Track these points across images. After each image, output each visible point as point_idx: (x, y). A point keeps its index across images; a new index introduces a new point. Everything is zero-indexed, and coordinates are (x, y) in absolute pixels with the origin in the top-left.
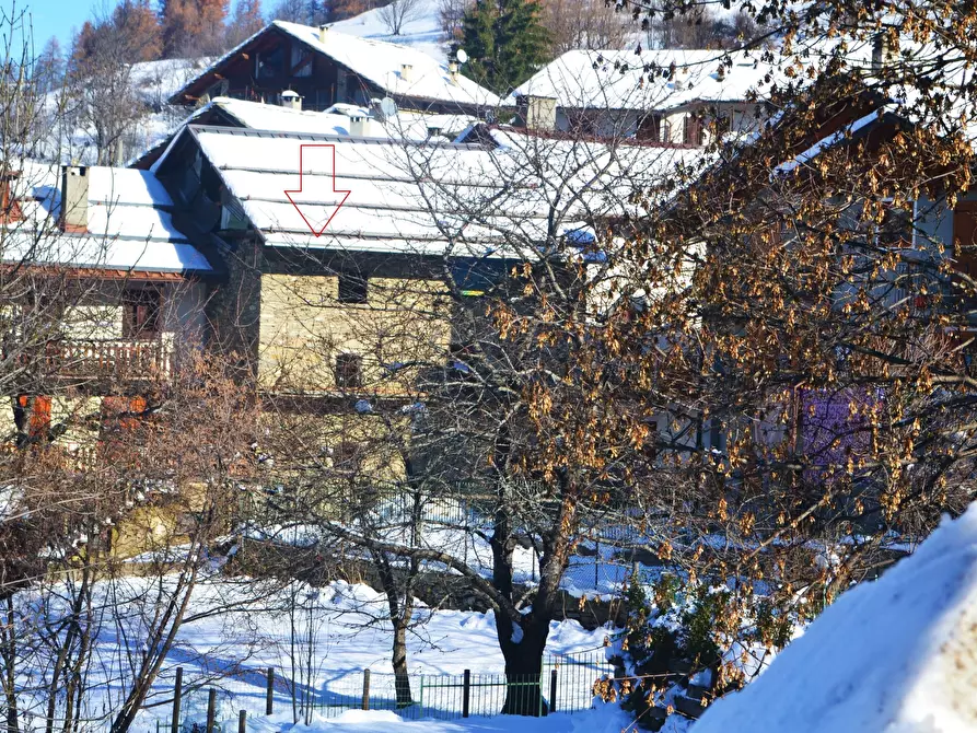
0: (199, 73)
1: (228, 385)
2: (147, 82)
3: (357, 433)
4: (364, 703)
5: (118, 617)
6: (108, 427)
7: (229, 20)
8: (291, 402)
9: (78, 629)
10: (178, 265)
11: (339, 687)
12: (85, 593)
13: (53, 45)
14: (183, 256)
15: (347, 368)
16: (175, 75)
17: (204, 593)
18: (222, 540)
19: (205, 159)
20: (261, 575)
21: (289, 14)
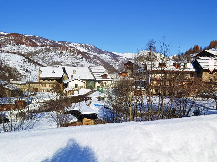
0: (196, 55)
1: (200, 81)
2: (192, 56)
3: (212, 85)
4: (213, 109)
5: (190, 100)
6: (189, 85)
7: (199, 50)
8: (206, 83)
9: (186, 101)
10: (195, 71)
11: (210, 108)
12: (187, 98)
13: (183, 53)
14: (195, 70)
15: (211, 80)
16: (194, 55)
17: (198, 99)
18: (199, 94)
19: (197, 62)
20: (202, 98)
21: (205, 49)
